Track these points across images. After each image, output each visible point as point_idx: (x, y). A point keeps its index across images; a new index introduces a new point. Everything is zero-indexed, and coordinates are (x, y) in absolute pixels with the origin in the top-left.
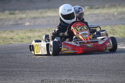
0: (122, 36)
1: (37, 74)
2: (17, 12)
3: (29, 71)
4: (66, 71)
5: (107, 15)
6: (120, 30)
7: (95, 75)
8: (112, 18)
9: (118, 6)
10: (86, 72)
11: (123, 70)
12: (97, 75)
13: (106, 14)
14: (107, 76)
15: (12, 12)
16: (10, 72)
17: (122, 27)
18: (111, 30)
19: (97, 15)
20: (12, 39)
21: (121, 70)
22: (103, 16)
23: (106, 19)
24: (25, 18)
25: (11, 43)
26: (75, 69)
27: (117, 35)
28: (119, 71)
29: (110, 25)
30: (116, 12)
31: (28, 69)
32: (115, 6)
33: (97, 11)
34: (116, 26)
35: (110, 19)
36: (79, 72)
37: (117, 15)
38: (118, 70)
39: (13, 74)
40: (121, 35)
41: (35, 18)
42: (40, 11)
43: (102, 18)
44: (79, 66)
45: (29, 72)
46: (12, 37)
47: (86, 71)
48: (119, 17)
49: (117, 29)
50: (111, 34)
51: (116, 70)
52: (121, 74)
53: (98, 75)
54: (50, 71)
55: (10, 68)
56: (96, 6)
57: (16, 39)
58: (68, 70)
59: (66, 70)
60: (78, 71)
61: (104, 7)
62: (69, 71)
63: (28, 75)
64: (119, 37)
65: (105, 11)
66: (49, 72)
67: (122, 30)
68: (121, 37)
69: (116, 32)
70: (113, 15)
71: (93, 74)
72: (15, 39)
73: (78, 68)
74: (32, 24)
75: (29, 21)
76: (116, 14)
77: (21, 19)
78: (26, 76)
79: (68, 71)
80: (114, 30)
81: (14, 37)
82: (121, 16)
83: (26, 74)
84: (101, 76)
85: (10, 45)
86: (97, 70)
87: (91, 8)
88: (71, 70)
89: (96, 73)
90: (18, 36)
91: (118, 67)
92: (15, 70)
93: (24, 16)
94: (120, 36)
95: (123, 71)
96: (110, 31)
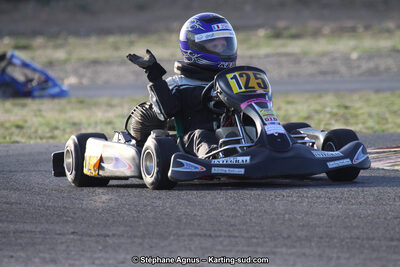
0: (372, 128)
1: (97, 242)
2: (39, 41)
3: (73, 233)
4: (190, 235)
5: (325, 60)
6: (366, 110)
7: (284, 250)
8: (343, 70)
9: (361, 30)
10: (255, 240)
11: (373, 239)
12: (289, 251)
13: (324, 54)
14: (320, 256)
15: (23, 42)
16: (12, 234)
17: (374, 97)
18: (339, 106)
19: (297, 60)
20: (19, 127)
21: (368, 239)
22: (313, 63)
23: (323, 73)
24: (66, 62)
25: (17, 142)
26: (220, 231)
27: (357, 124)
28: (359, 241)
29: (337, 92)
30: (355, 49)
31: (70, 228)
32: (353, 30)
33: (296, 47)
34: (356, 97)
35: (335, 72)
36: (233, 239)
37: (359, 58)
38: (358, 238)
39: (19, 241)
40: (371, 123)
41: (95, 62)
42: (111, 39)
43: (310, 69)
44: (233, 221)
45: (72, 236)
46: (20, 123)
47: (254, 237)
48: (365, 66)
49: (358, 105)
50: (337, 121)
51: (351, 238)
52: (366, 251)
53: (293, 250)
54: (139, 234)
55: (11, 222)
56: (293, 31)
57: (33, 130)
58: (199, 232)
59: (190, 231)
60: (230, 236)
61: (316, 34)
62: (200, 235)
63: (68, 246)
64: (364, 131)
65: (320, 46)
66: (135, 236)
67: (375, 110)
68: (370, 132)
69: (356, 116)
70: (346, 59)
71: (276, 246)
72: (29, 128)
73: (231, 229)
74: (85, 81)
75: (75, 72)
76: (354, 56)
77: (51, 64)
78: (63, 247)
79: (197, 235)
80: (346, 107)
81: (26, 121)
82: (371, 65)
83: (62, 243)
84: (304, 254)
85: (13, 146)
86: (289, 237)
87: (277, 35)
88: (208, 233)
89: (285, 245)
90: (40, 119)
91: (357, 227)
92: (28, 227)
93: (60, 54)
94: (367, 128)
95: (374, 242)
96: (335, 110)
